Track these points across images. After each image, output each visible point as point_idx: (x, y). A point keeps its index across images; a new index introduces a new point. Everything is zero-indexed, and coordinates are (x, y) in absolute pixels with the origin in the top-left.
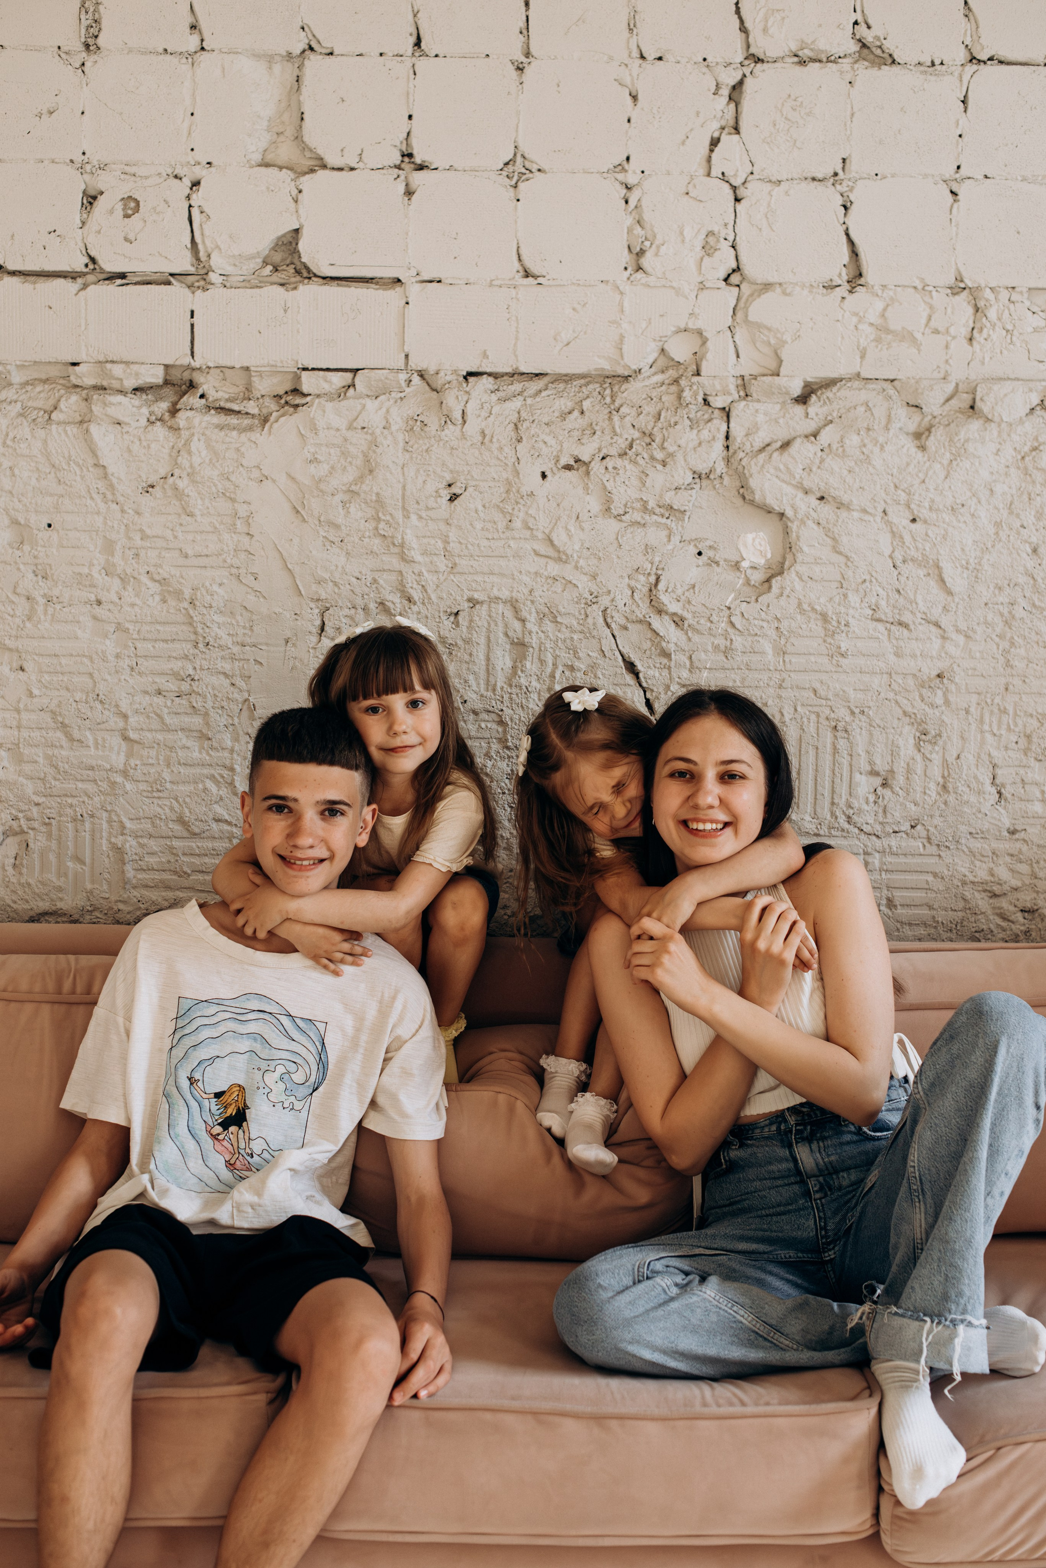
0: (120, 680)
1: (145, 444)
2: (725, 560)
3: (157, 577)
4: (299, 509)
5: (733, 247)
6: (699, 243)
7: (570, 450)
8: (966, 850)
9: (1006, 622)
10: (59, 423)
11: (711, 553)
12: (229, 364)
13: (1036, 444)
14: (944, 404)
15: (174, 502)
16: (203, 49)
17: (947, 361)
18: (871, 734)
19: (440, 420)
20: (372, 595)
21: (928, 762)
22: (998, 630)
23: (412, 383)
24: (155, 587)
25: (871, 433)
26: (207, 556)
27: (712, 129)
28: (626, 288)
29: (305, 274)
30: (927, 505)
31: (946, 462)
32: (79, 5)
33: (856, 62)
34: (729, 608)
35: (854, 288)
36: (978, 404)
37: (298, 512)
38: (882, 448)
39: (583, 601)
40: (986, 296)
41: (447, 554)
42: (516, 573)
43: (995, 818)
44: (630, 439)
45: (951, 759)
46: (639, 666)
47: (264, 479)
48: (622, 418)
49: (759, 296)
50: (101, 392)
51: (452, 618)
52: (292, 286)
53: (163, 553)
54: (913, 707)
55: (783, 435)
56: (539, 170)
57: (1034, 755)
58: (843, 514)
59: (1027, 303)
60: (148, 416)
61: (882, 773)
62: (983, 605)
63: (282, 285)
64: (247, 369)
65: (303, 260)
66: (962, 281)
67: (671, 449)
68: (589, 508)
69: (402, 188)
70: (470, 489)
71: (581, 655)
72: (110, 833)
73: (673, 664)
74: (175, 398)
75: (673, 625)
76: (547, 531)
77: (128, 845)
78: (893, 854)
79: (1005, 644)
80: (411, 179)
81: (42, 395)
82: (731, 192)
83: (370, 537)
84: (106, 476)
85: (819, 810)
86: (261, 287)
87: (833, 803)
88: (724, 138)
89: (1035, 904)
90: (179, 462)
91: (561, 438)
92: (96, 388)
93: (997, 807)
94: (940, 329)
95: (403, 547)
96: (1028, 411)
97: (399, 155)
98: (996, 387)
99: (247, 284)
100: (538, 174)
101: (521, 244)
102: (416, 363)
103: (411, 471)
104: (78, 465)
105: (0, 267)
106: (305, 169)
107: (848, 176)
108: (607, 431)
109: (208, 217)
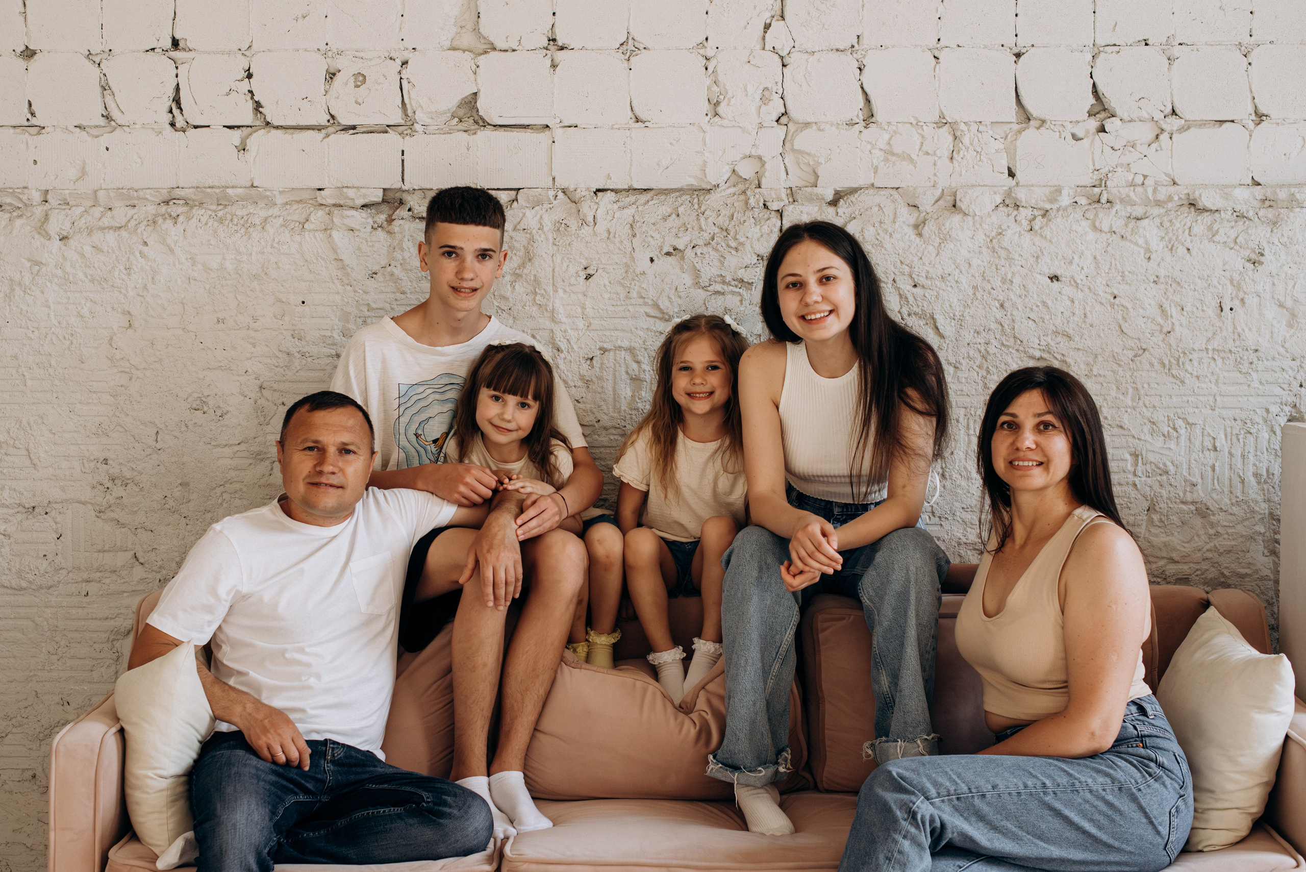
1: (370, 244)
5: (782, 98)
6: (758, 96)
7: (670, 242)
8: (959, 520)
9: (983, 356)
10: (310, 231)
12: (428, 187)
13: (1000, 231)
14: (934, 204)
15: (391, 284)
19: (578, 222)
22: (978, 363)
23: (558, 198)
25: (882, 225)
27: (766, 17)
28: (707, 128)
29: (481, 124)
30: (923, 275)
31: (936, 245)
35: (867, 124)
36: (958, 203)
38: (891, 235)
40: (961, 128)
42: (633, 329)
44: (712, 233)
48: (706, 219)
49: (802, 131)
50: (339, 208)
51: (588, 362)
52: (472, 132)
56: (645, 48)
59: (991, 133)
60: (372, 224)
62: (966, 345)
63: (465, 131)
65: (480, 113)
66: (944, 118)
67: (742, 240)
68: (684, 282)
69: (549, 63)
70: (600, 271)
74: (391, 212)
76: (655, 299)
79: (983, 373)
80: (555, 58)
81: (298, 211)
82: (780, 60)
83: (529, 306)
84: (343, 268)
86: (450, 133)
88: (773, 23)
90: (394, 256)
91: (663, 234)
92: (335, 205)
94: (929, 152)
95: (553, 312)
96: (993, 207)
97: (546, 40)
98: (970, 192)
99: (441, 132)
100: (644, 50)
101: (633, 100)
102: (560, 183)
103: (558, 259)
104: (323, 259)
105: (268, 123)
106: (482, 52)
107: (861, 47)
108: (696, 228)
109: (414, 86)
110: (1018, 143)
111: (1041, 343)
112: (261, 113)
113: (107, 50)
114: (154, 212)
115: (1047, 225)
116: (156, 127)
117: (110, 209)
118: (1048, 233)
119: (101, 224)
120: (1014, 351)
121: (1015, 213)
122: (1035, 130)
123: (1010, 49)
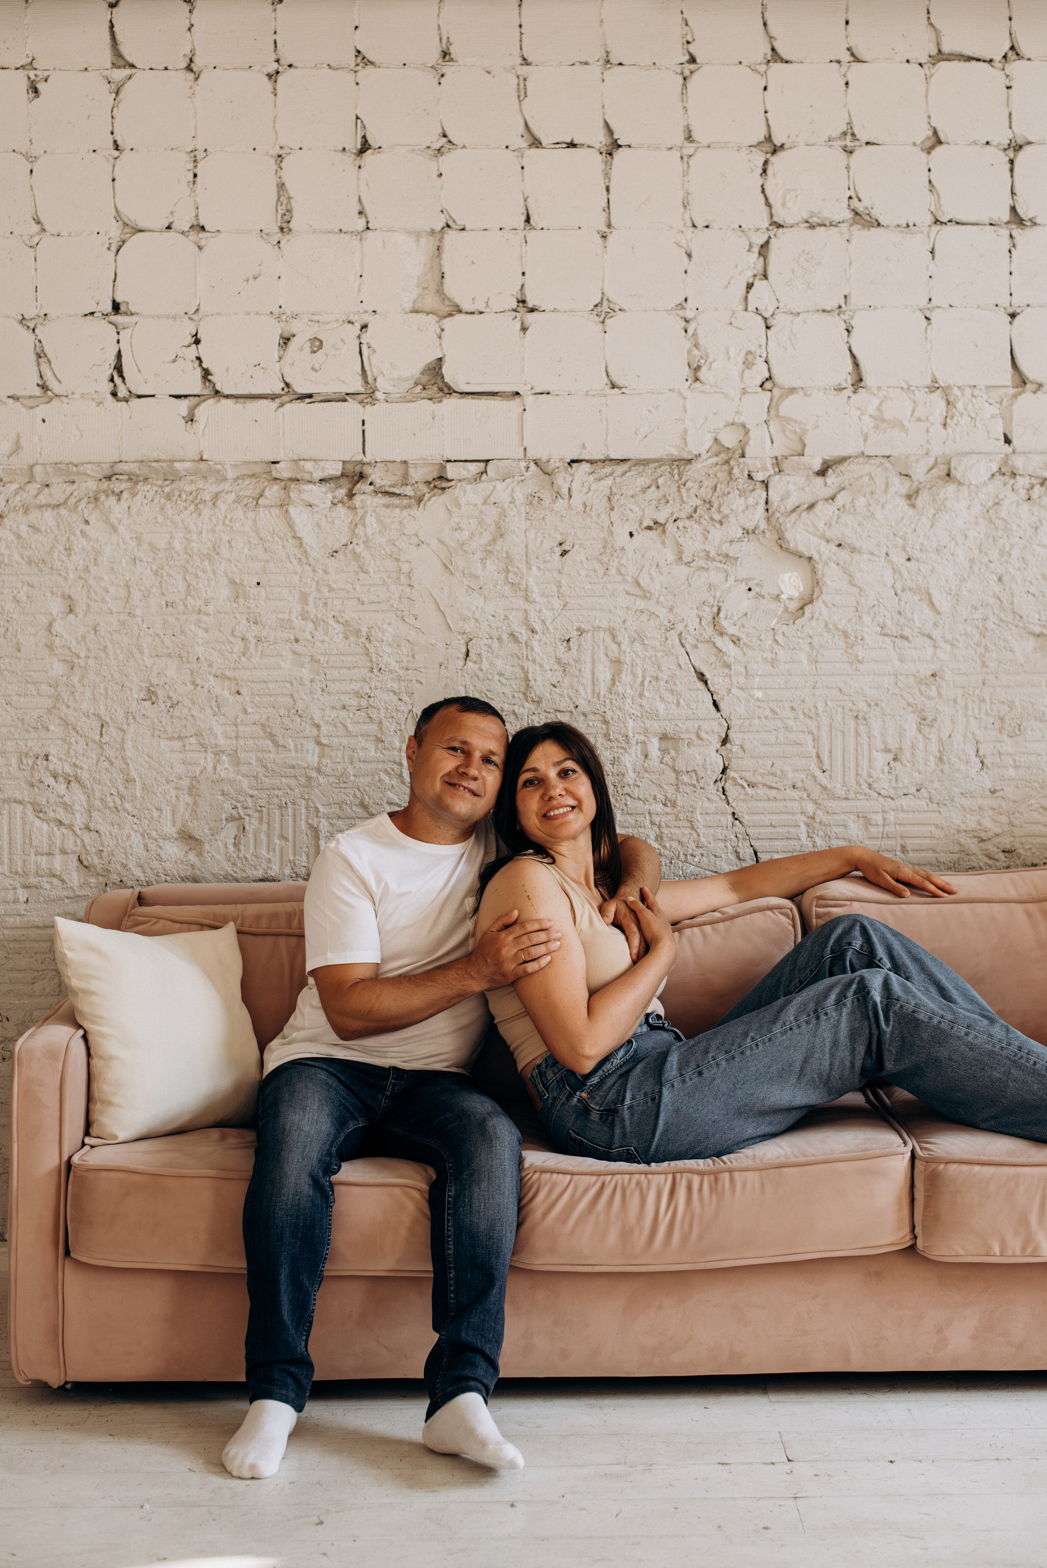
0: (314, 699)
1: (330, 520)
2: (769, 594)
3: (341, 620)
4: (448, 565)
5: (766, 362)
6: (740, 360)
7: (651, 515)
8: (959, 806)
9: (981, 633)
10: (264, 507)
11: (758, 589)
12: (392, 459)
13: (997, 500)
14: (927, 473)
15: (353, 563)
16: (368, 228)
17: (928, 442)
18: (884, 721)
19: (552, 495)
20: (504, 628)
21: (927, 741)
22: (976, 640)
23: (530, 469)
24: (339, 628)
25: (874, 495)
26: (379, 602)
27: (748, 276)
28: (687, 394)
29: (446, 391)
30: (918, 547)
31: (930, 516)
32: (275, 199)
33: (851, 225)
34: (773, 630)
35: (857, 389)
36: (953, 472)
37: (447, 567)
38: (883, 507)
39: (664, 628)
40: (954, 393)
41: (560, 595)
42: (612, 608)
43: (979, 781)
44: (694, 506)
45: (945, 737)
46: (708, 675)
47: (421, 543)
48: (688, 490)
49: (787, 397)
50: (296, 482)
51: (565, 644)
52: (437, 400)
53: (346, 602)
54: (915, 699)
55: (808, 499)
56: (621, 310)
57: (1006, 732)
58: (856, 557)
59: (985, 397)
60: (332, 499)
61: (893, 750)
62: (963, 621)
63: (430, 399)
64: (405, 462)
65: (446, 380)
66: (936, 382)
67: (726, 512)
68: (666, 557)
69: (518, 326)
70: (576, 547)
71: (663, 668)
72: (308, 817)
73: (732, 673)
74: (350, 486)
75: (732, 643)
76: (635, 576)
77: (321, 826)
78: (903, 811)
79: (981, 650)
80: (525, 320)
81: (250, 487)
82: (763, 322)
83: (501, 585)
84: (301, 545)
85: (846, 779)
86: (416, 401)
87: (857, 774)
88: (757, 283)
89: (1013, 846)
90: (356, 533)
91: (643, 506)
92: (292, 480)
93: (981, 773)
94: (922, 417)
95: (527, 591)
96: (990, 476)
97: (515, 301)
98: (965, 460)
99: (404, 400)
100: (619, 312)
101: (609, 364)
102: (532, 454)
103: (531, 534)
104: (280, 538)
105: (217, 392)
106: (445, 314)
107: (849, 308)
108: (677, 500)
109: (374, 351)
110: (1015, 407)
111: (1042, 619)
112: (209, 381)
113: (42, 314)
114: (95, 488)
116: (96, 397)
117: (47, 485)
119: (37, 502)
120: (1013, 627)
121: (1012, 481)
122: (1032, 394)
123: (1005, 309)
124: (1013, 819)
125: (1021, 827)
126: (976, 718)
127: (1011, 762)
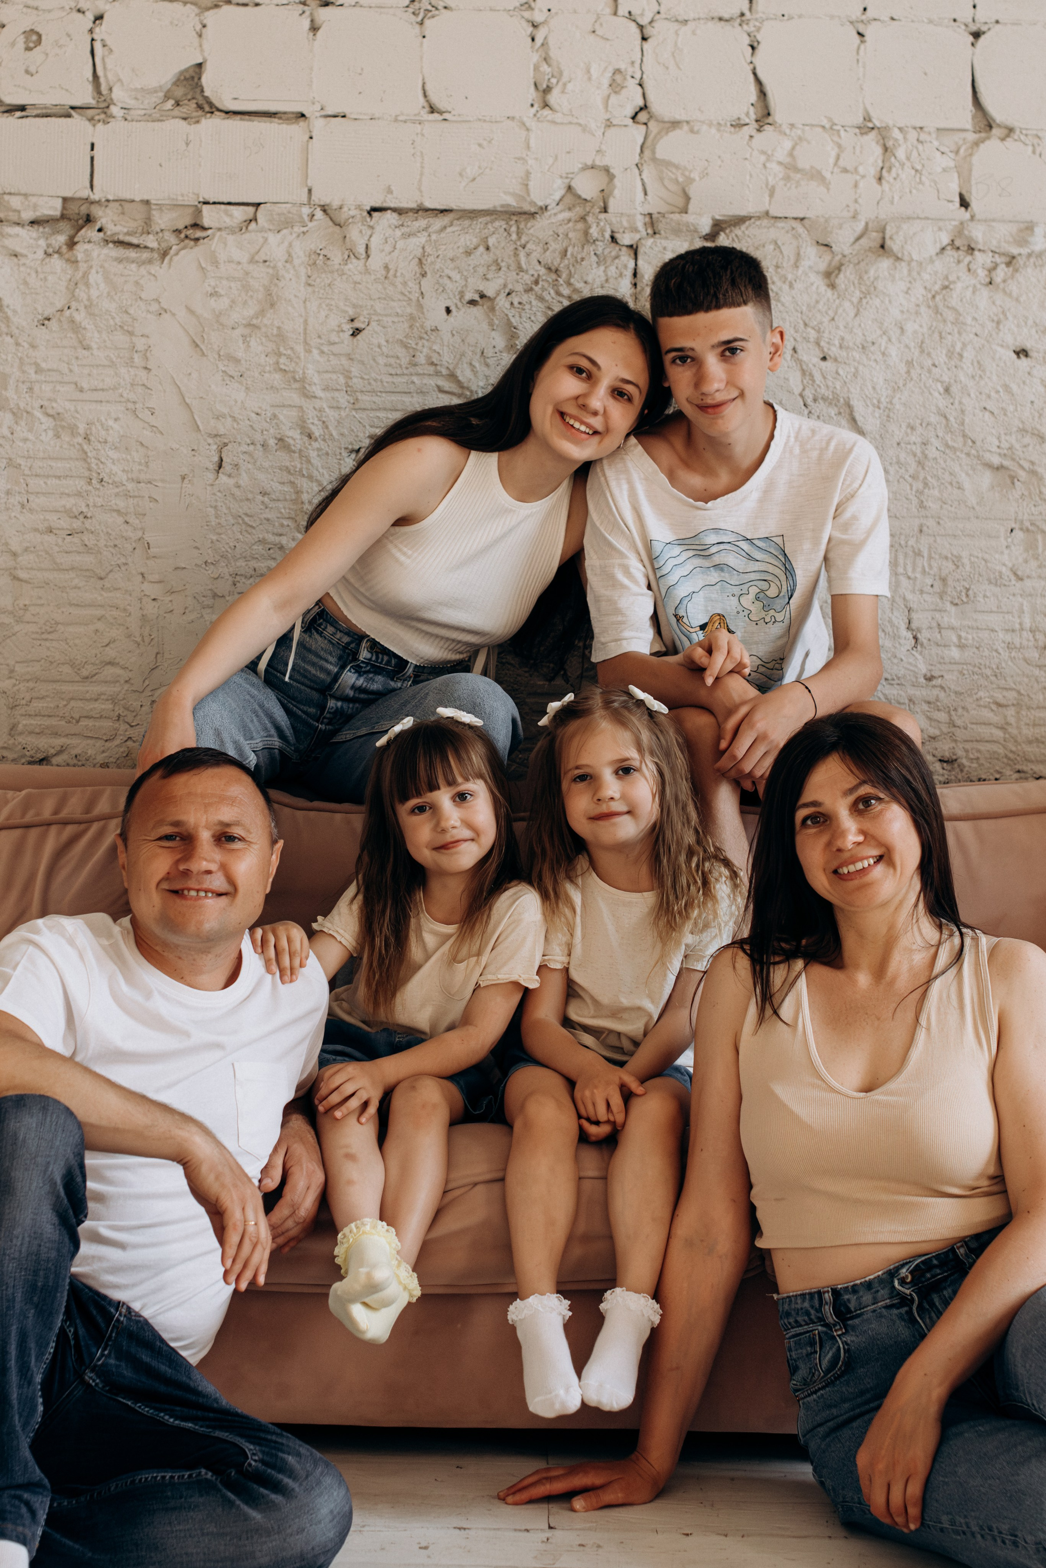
0: (10, 518)
1: (41, 276)
3: (50, 412)
4: (199, 343)
5: (640, 85)
6: (606, 82)
7: (475, 285)
9: (919, 462)
12: (128, 196)
13: (947, 283)
14: (854, 243)
15: (70, 334)
19: (343, 254)
20: (272, 431)
22: (911, 471)
23: (315, 217)
24: (48, 422)
25: (779, 270)
26: (103, 390)
28: (532, 124)
29: (207, 108)
30: (837, 343)
31: (855, 300)
35: (761, 126)
36: (888, 243)
37: (197, 346)
38: (791, 286)
40: (894, 135)
43: (910, 664)
44: (536, 275)
47: (162, 312)
48: (528, 255)
49: (667, 133)
52: (193, 120)
53: (58, 387)
56: (445, 8)
57: (949, 598)
59: (936, 143)
60: (45, 248)
62: (895, 445)
63: (185, 119)
64: (147, 202)
65: (206, 94)
66: (870, 121)
67: (578, 284)
68: (494, 343)
69: (307, 24)
70: (373, 324)
74: (72, 232)
76: (451, 367)
79: (919, 485)
80: (316, 14)
82: (638, 31)
83: (270, 372)
86: (162, 121)
89: (954, 754)
90: (76, 294)
91: (466, 273)
93: (914, 652)
94: (848, 168)
95: (304, 382)
96: (938, 250)
98: (905, 226)
99: (149, 118)
100: (443, 10)
101: (426, 80)
102: (320, 197)
103: (313, 305)
106: (210, 5)
107: (754, 16)
108: (513, 266)
109: (111, 51)
110: (975, 159)
111: (1002, 445)
115: (1012, 277)
118: (1015, 288)
120: (963, 456)
121: (968, 258)
122: (998, 142)
123: (966, 25)
124: (955, 718)
125: (966, 729)
126: (909, 578)
127: (955, 639)
